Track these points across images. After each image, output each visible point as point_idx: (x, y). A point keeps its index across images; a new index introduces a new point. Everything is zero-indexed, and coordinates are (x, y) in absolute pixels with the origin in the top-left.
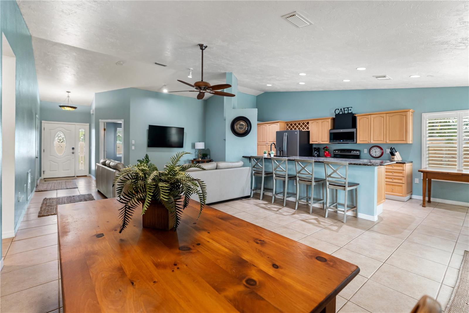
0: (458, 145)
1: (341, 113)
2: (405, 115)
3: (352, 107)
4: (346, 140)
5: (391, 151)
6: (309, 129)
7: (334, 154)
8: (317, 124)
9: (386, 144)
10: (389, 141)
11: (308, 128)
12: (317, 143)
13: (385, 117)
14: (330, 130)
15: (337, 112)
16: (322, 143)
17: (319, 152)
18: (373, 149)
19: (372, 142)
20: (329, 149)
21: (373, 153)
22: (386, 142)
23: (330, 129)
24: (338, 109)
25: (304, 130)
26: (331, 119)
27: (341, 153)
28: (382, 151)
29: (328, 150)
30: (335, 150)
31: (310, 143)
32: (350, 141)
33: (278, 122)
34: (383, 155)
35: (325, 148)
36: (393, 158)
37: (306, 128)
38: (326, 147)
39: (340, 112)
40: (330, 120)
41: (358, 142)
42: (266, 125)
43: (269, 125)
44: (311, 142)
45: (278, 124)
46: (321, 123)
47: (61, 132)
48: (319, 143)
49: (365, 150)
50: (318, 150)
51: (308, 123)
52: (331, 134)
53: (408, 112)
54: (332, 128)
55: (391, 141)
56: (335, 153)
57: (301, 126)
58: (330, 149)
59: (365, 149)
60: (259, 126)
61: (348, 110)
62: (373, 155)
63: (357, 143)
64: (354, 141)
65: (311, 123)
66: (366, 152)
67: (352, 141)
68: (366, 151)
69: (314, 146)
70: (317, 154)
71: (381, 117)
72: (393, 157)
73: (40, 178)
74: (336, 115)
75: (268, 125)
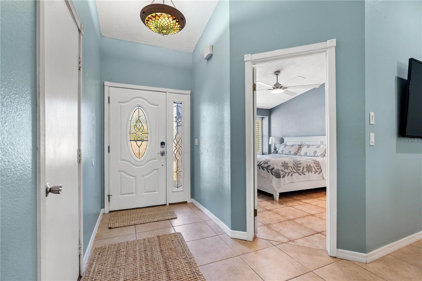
47: (140, 107)
73: (102, 211)
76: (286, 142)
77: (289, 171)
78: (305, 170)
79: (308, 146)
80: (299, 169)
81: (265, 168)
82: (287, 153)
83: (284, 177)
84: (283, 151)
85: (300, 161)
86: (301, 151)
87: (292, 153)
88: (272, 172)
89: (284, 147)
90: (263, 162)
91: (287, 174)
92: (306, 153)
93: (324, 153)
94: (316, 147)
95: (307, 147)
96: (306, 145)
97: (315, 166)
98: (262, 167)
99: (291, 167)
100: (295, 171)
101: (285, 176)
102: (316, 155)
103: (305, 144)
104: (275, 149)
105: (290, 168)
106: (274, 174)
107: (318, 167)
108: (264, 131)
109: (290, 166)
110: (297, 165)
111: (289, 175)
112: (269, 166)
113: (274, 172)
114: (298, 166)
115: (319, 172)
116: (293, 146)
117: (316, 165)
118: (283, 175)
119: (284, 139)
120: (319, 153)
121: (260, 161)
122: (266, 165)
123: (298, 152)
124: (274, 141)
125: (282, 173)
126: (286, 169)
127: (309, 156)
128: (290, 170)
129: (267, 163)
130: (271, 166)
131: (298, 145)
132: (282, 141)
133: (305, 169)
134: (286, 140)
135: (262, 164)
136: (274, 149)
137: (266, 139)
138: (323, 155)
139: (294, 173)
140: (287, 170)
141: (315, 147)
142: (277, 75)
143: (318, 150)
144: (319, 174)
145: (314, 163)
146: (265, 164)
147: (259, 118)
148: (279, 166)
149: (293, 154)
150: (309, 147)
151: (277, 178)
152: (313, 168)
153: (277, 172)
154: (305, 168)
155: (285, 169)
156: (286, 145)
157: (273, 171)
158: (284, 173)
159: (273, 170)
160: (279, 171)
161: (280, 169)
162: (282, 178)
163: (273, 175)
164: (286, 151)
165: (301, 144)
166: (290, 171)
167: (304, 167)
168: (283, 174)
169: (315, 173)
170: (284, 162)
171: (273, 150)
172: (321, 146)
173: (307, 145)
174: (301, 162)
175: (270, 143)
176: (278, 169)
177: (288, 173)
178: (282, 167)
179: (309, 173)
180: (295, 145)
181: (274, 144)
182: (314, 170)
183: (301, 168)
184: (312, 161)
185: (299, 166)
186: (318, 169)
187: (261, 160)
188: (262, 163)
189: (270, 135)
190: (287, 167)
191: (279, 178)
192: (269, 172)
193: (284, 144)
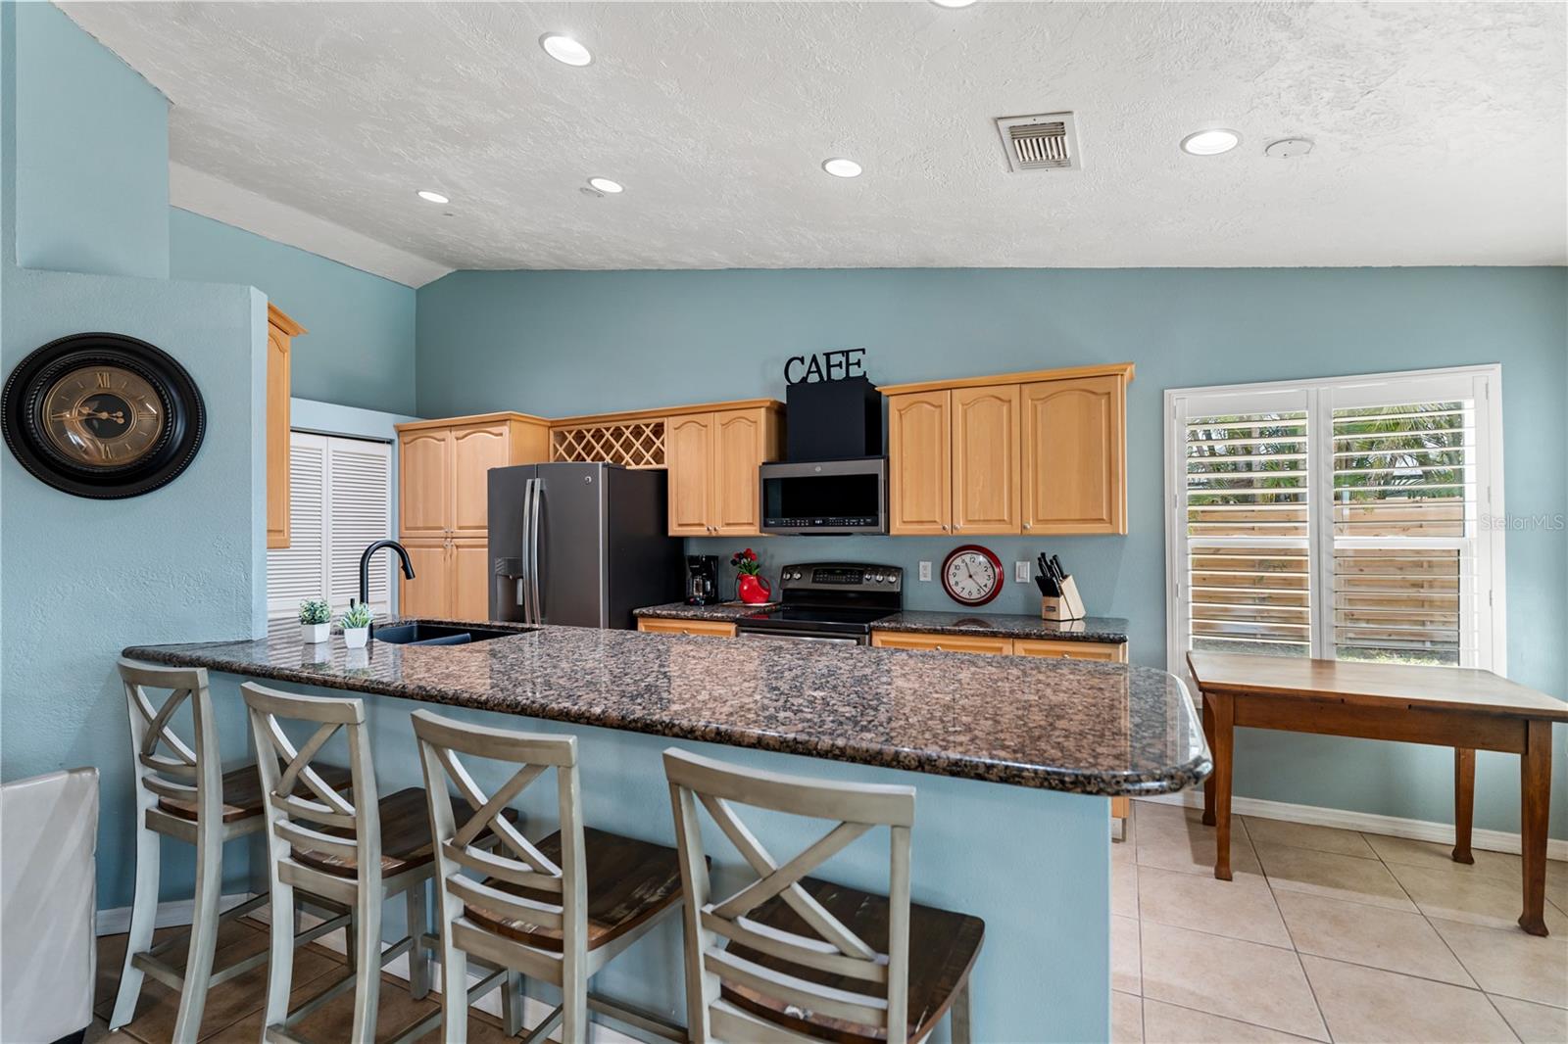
0: (1311, 545)
1: (814, 378)
2: (1107, 391)
3: (863, 350)
4: (841, 519)
5: (1040, 574)
6: (663, 463)
7: (785, 591)
8: (703, 432)
9: (1024, 535)
10: (1038, 521)
11: (659, 456)
12: (702, 531)
13: (1015, 403)
14: (764, 464)
15: (797, 373)
16: (724, 531)
17: (712, 576)
18: (958, 562)
19: (963, 527)
20: (761, 560)
21: (957, 583)
22: (1024, 527)
23: (762, 458)
24: (802, 360)
25: (641, 466)
26: (768, 409)
27: (814, 581)
28: (997, 570)
29: (758, 567)
30: (789, 569)
31: (671, 533)
32: (859, 525)
33: (502, 421)
34: (1001, 592)
35: (740, 556)
36: (1053, 609)
37: (648, 456)
38: (747, 554)
39: (809, 372)
40: (761, 415)
41: (897, 527)
42: (445, 434)
43: (461, 433)
44: (674, 530)
45: (504, 429)
46: (719, 428)
48: (714, 534)
49: (925, 568)
50: (709, 566)
51: (658, 430)
52: (767, 485)
53: (1119, 377)
54: (774, 455)
55: (1046, 521)
56: (790, 585)
57: (627, 446)
58: (767, 564)
59: (922, 564)
60: (407, 439)
61: (848, 365)
62: (958, 590)
63: (891, 533)
64: (876, 523)
65: (671, 430)
66: (929, 579)
67: (866, 524)
68: (926, 571)
69: (693, 550)
70: (705, 592)
71: (999, 402)
72: (1052, 601)
74: (792, 389)
75: (455, 434)
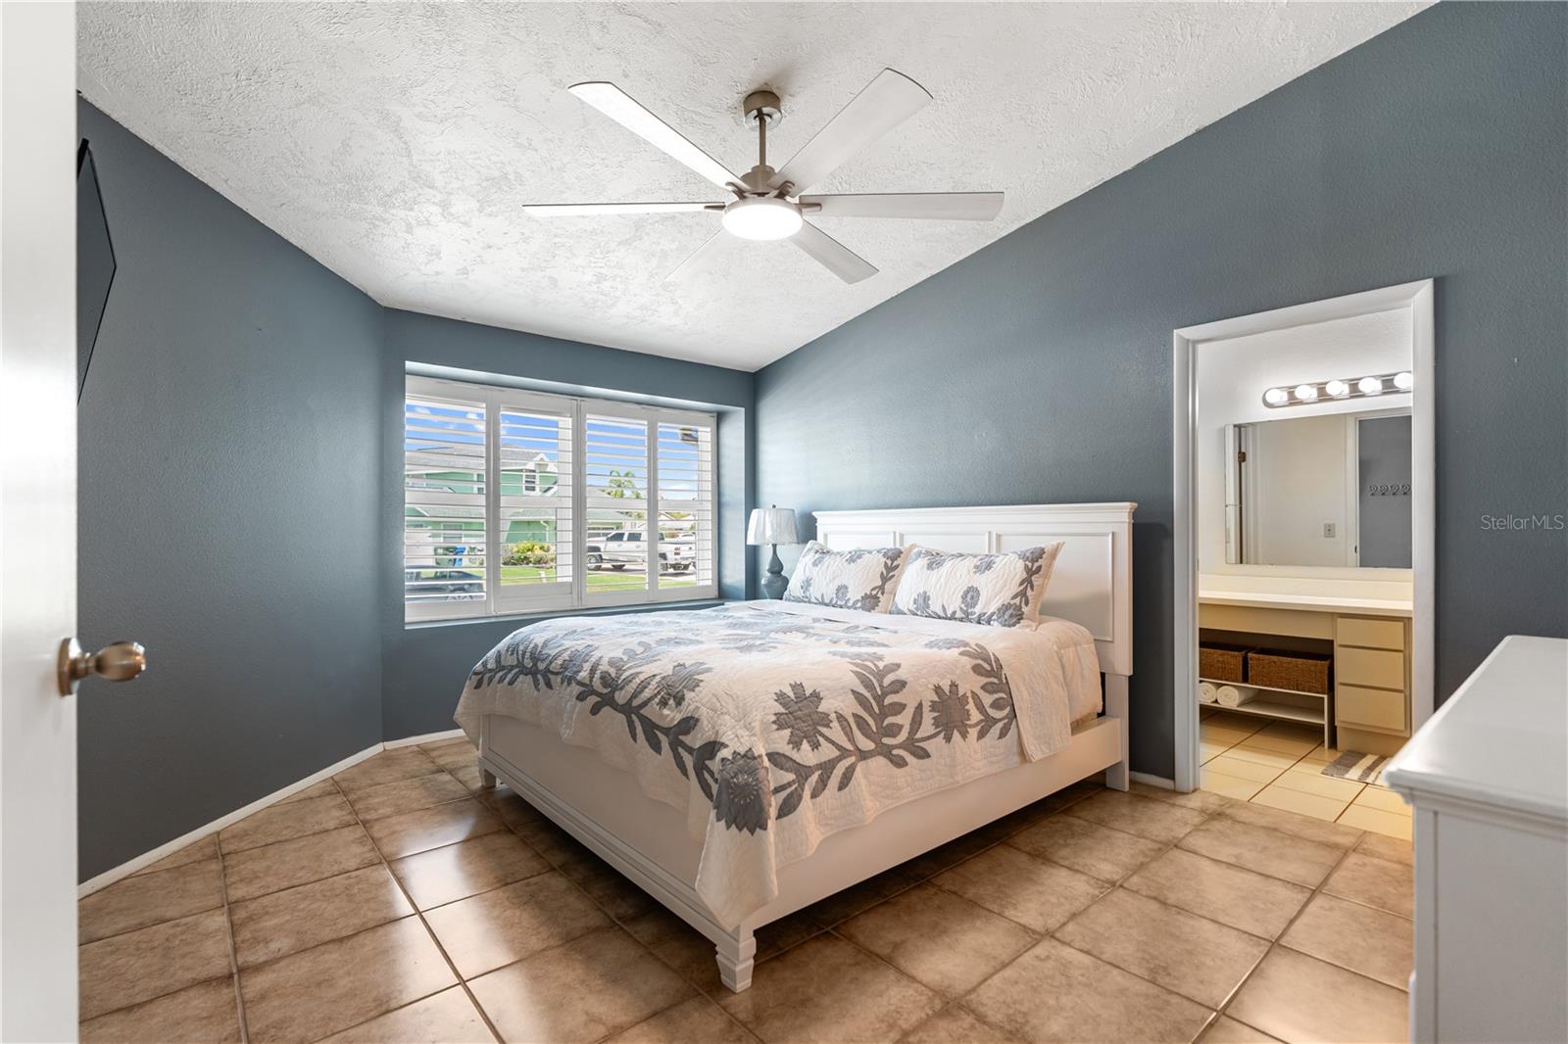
76: (826, 536)
77: (827, 752)
78: (927, 727)
79: (935, 560)
80: (893, 725)
81: (666, 731)
82: (830, 594)
83: (794, 808)
84: (807, 584)
85: (898, 666)
86: (897, 583)
87: (855, 594)
88: (707, 775)
89: (815, 564)
90: (654, 684)
91: (815, 777)
92: (926, 598)
93: (1017, 601)
94: (976, 567)
95: (930, 566)
96: (920, 553)
97: (983, 688)
98: (645, 721)
99: (840, 718)
100: (867, 745)
101: (800, 798)
102: (978, 610)
103: (916, 550)
104: (777, 568)
105: (835, 732)
106: (715, 788)
107: (996, 696)
108: (726, 482)
109: (833, 716)
110: (879, 699)
111: (825, 786)
112: (689, 724)
113: (716, 781)
114: (887, 702)
115: (1000, 725)
116: (859, 557)
117: (984, 680)
118: (784, 794)
119: (815, 520)
120: (987, 604)
121: (637, 681)
122: (671, 716)
123: (881, 588)
124: (769, 533)
125: (775, 777)
126: (805, 745)
127: (940, 618)
128: (833, 743)
129: (680, 700)
130: (705, 723)
131: (884, 556)
132: (807, 529)
133: (928, 717)
134: (824, 522)
135: (645, 704)
136: (768, 571)
137: (734, 517)
138: (1010, 612)
139: (864, 755)
140: (815, 746)
141: (971, 563)
142: (761, 116)
143: (985, 583)
144: (1003, 734)
145: (977, 669)
146: (664, 703)
147: (706, 415)
148: (757, 725)
149: (859, 605)
150: (940, 564)
151: (740, 830)
152: (971, 706)
153: (742, 779)
154: (926, 709)
155: (797, 745)
156: (825, 552)
157: (715, 765)
158: (791, 777)
159: (712, 756)
160: (752, 772)
161: (760, 750)
162: (779, 817)
163: (709, 795)
164: (823, 587)
165: (898, 546)
166: (837, 753)
167: (920, 706)
168: (782, 788)
169: (982, 735)
170: (794, 687)
171: (769, 574)
172: (997, 560)
173: (928, 553)
174: (901, 674)
175: (751, 541)
176: (749, 756)
177: (820, 766)
178: (781, 727)
179: (948, 739)
180: (870, 552)
181: (771, 545)
182: (976, 716)
183: (904, 719)
184: (965, 659)
185: (891, 704)
186: (996, 705)
187: (647, 670)
188: (647, 694)
189: (752, 499)
190: (815, 724)
191: (752, 832)
192: (685, 772)
193: (816, 547)
